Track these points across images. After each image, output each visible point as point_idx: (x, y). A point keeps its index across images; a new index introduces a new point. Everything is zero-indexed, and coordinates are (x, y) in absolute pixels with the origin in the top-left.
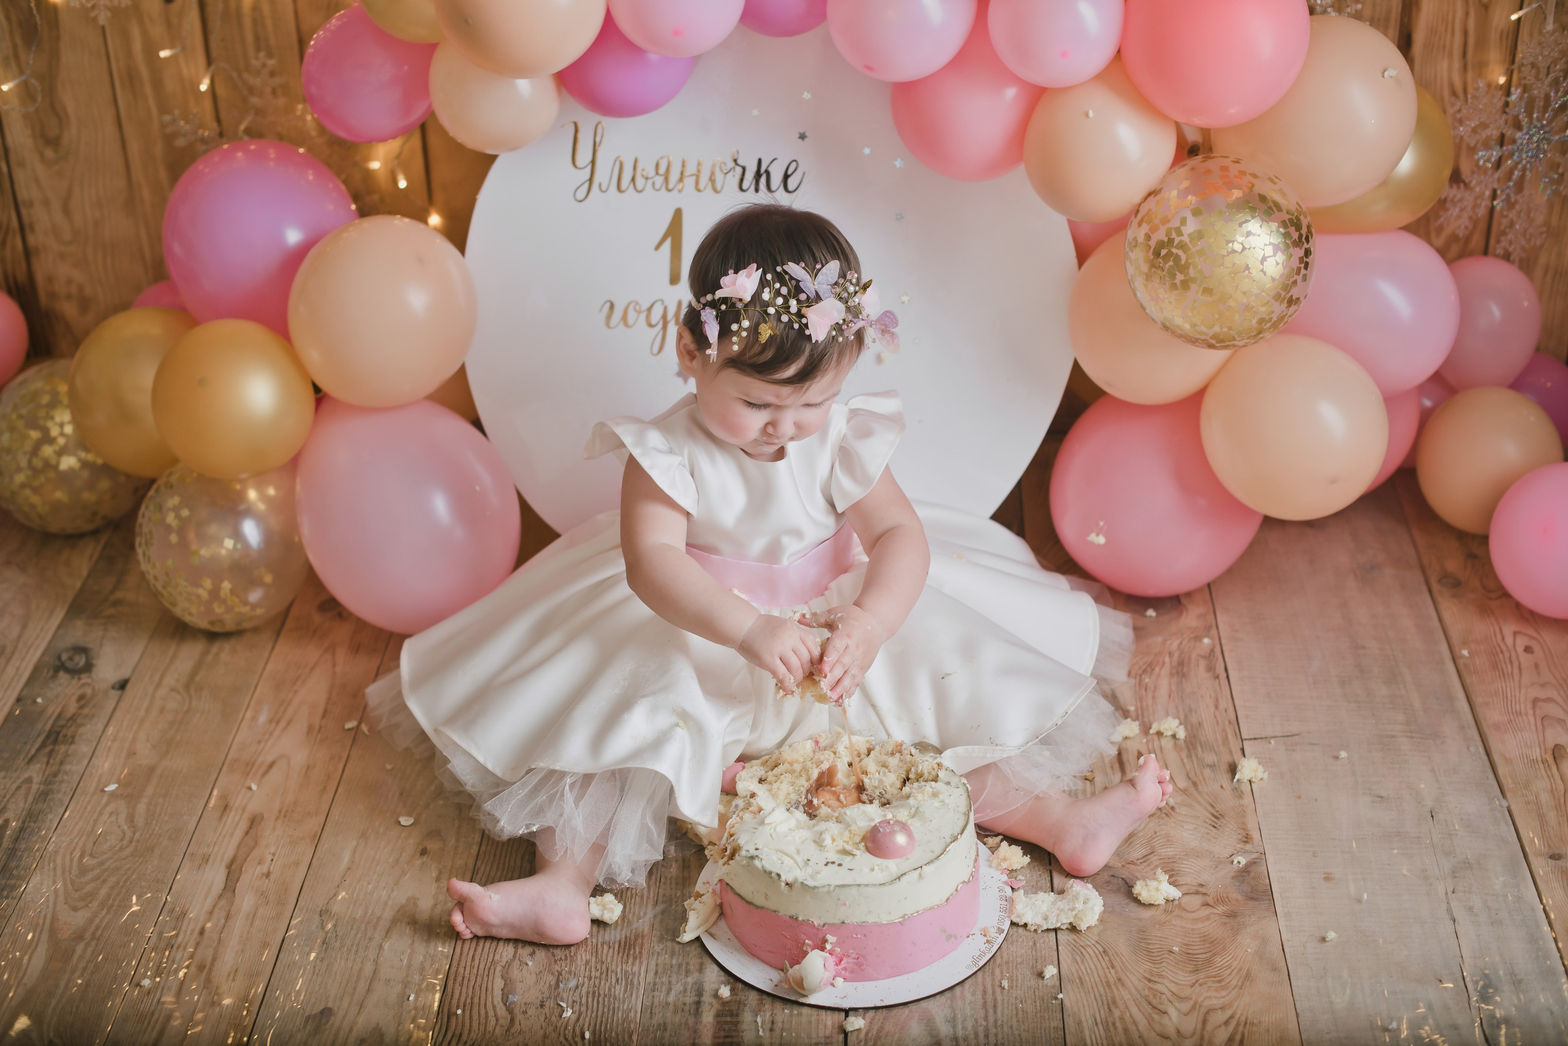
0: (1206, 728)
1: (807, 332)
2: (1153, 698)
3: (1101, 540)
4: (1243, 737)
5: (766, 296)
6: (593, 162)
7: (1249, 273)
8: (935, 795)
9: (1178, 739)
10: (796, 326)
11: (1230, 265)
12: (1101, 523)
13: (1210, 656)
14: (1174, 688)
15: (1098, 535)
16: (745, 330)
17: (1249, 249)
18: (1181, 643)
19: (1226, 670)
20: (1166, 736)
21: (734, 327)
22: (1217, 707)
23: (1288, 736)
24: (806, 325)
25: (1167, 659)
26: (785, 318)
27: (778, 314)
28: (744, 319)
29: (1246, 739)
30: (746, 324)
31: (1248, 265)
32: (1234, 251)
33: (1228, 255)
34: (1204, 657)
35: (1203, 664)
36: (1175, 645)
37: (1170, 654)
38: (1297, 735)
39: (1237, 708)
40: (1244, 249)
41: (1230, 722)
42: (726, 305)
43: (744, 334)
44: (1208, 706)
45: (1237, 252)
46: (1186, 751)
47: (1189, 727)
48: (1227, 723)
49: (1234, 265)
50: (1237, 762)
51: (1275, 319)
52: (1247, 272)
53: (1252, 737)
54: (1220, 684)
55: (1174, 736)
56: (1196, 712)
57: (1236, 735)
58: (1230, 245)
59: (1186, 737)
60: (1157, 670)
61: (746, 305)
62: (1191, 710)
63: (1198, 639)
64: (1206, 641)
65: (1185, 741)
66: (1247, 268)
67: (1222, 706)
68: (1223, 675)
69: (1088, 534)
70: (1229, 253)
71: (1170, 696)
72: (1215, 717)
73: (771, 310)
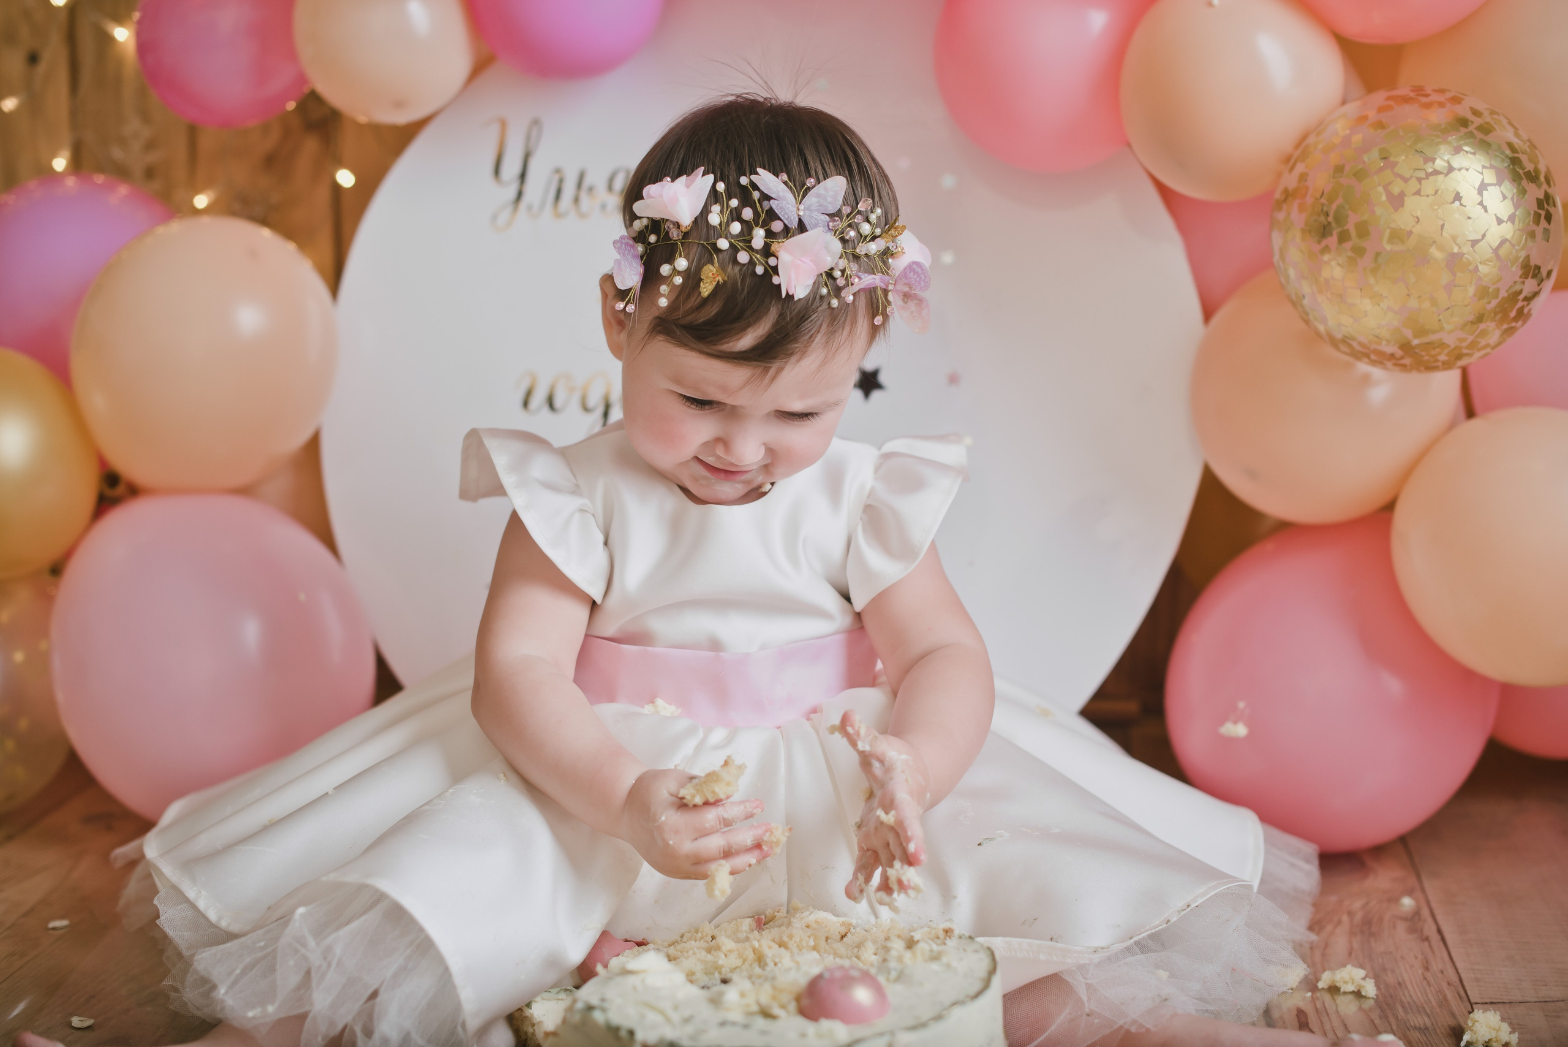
0: (1410, 988)
1: (776, 280)
2: (1323, 955)
3: (1240, 730)
4: (1473, 1001)
5: (714, 219)
6: (523, 176)
7: (1461, 204)
8: (935, 957)
9: (1365, 997)
10: (760, 270)
11: (1431, 191)
12: (1241, 705)
13: (1413, 920)
14: (1356, 946)
15: (1235, 722)
16: (679, 273)
17: (1459, 170)
18: (1367, 904)
19: (1440, 931)
20: (1345, 993)
21: (665, 269)
22: (1427, 969)
23: (1545, 1002)
24: (775, 270)
25: (1345, 918)
26: (743, 257)
27: (734, 249)
28: (680, 256)
29: (1476, 1003)
30: (682, 263)
31: (1458, 193)
32: (1436, 172)
33: (1427, 178)
34: (1404, 919)
35: (1401, 927)
36: (1357, 905)
37: (1350, 914)
38: (1563, 1001)
39: (1460, 971)
40: (1451, 169)
41: (1449, 984)
42: (658, 234)
43: (678, 280)
44: (1412, 967)
45: (1443, 173)
46: (1378, 1011)
47: (1382, 987)
48: (1444, 985)
49: (1437, 191)
50: (1462, 1024)
51: (1503, 294)
52: (1457, 203)
53: (1488, 1001)
54: (1430, 946)
55: (1358, 994)
56: (1393, 971)
57: (1460, 997)
58: (1430, 164)
59: (1376, 995)
60: (1329, 928)
61: (686, 235)
62: (1384, 970)
63: (1395, 900)
64: (1407, 902)
65: (1376, 1000)
66: (1458, 197)
67: (1435, 966)
68: (1435, 938)
69: (1222, 723)
70: (1428, 175)
71: (1350, 954)
72: (1425, 978)
73: (723, 244)
